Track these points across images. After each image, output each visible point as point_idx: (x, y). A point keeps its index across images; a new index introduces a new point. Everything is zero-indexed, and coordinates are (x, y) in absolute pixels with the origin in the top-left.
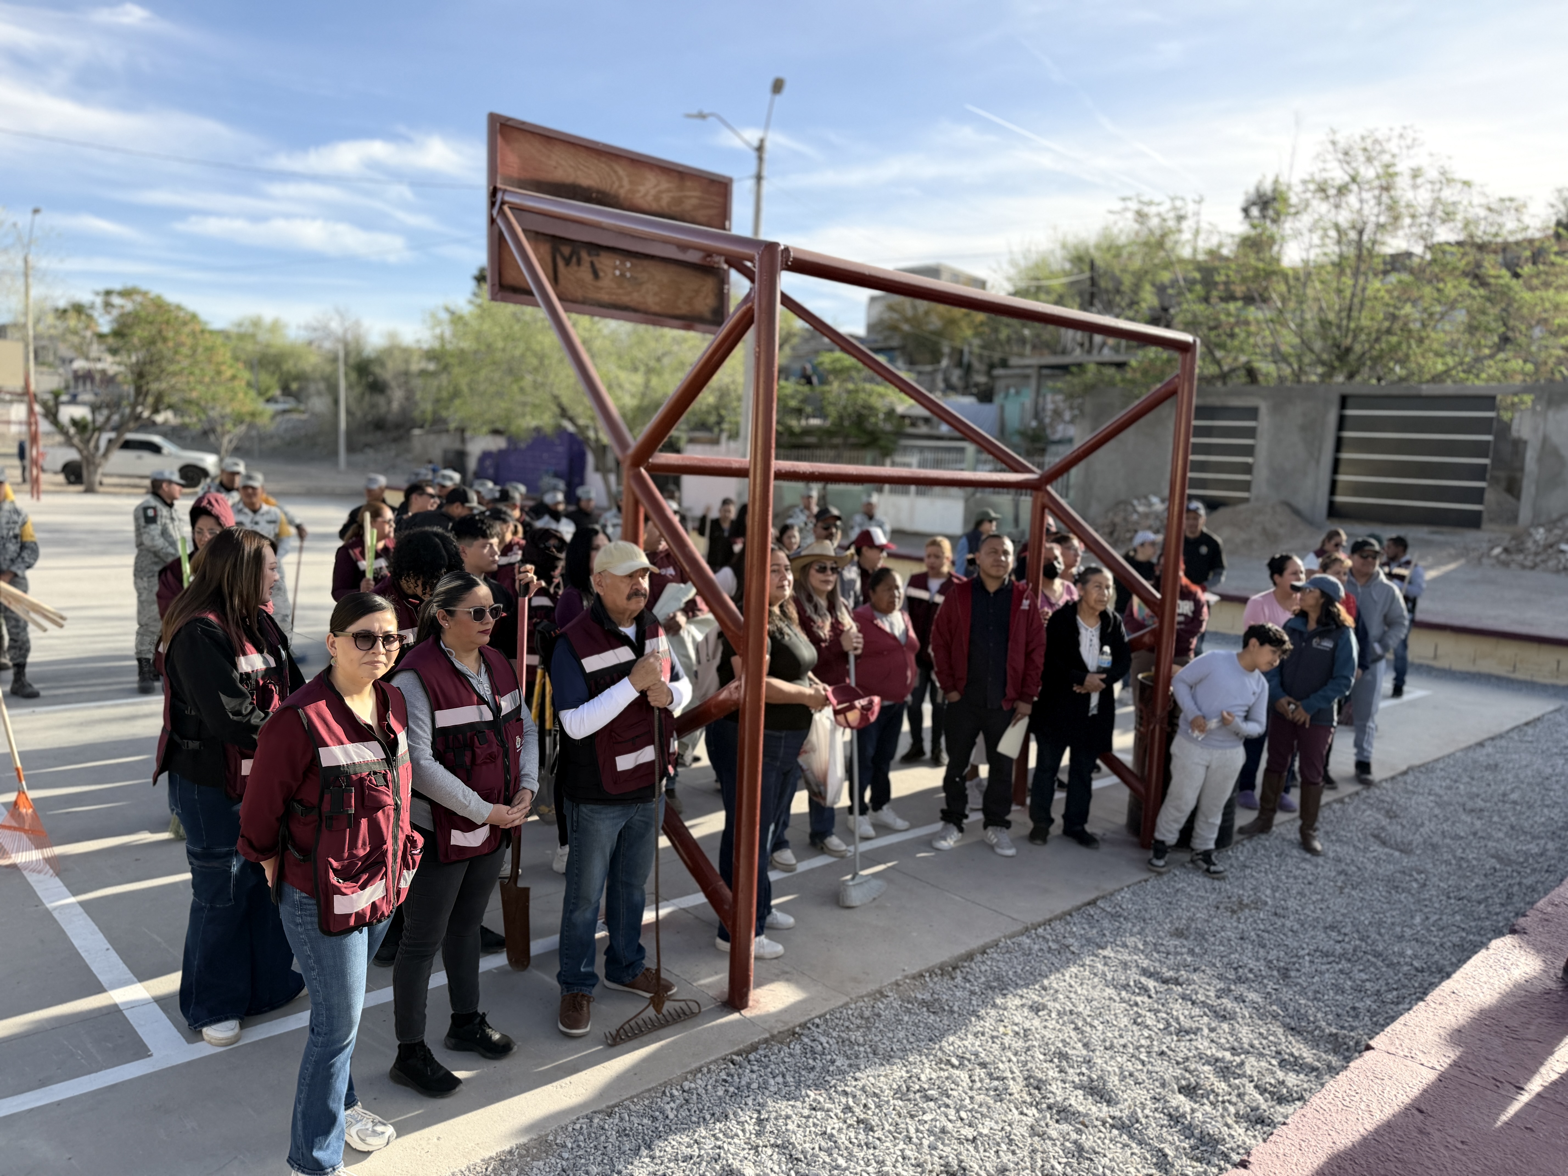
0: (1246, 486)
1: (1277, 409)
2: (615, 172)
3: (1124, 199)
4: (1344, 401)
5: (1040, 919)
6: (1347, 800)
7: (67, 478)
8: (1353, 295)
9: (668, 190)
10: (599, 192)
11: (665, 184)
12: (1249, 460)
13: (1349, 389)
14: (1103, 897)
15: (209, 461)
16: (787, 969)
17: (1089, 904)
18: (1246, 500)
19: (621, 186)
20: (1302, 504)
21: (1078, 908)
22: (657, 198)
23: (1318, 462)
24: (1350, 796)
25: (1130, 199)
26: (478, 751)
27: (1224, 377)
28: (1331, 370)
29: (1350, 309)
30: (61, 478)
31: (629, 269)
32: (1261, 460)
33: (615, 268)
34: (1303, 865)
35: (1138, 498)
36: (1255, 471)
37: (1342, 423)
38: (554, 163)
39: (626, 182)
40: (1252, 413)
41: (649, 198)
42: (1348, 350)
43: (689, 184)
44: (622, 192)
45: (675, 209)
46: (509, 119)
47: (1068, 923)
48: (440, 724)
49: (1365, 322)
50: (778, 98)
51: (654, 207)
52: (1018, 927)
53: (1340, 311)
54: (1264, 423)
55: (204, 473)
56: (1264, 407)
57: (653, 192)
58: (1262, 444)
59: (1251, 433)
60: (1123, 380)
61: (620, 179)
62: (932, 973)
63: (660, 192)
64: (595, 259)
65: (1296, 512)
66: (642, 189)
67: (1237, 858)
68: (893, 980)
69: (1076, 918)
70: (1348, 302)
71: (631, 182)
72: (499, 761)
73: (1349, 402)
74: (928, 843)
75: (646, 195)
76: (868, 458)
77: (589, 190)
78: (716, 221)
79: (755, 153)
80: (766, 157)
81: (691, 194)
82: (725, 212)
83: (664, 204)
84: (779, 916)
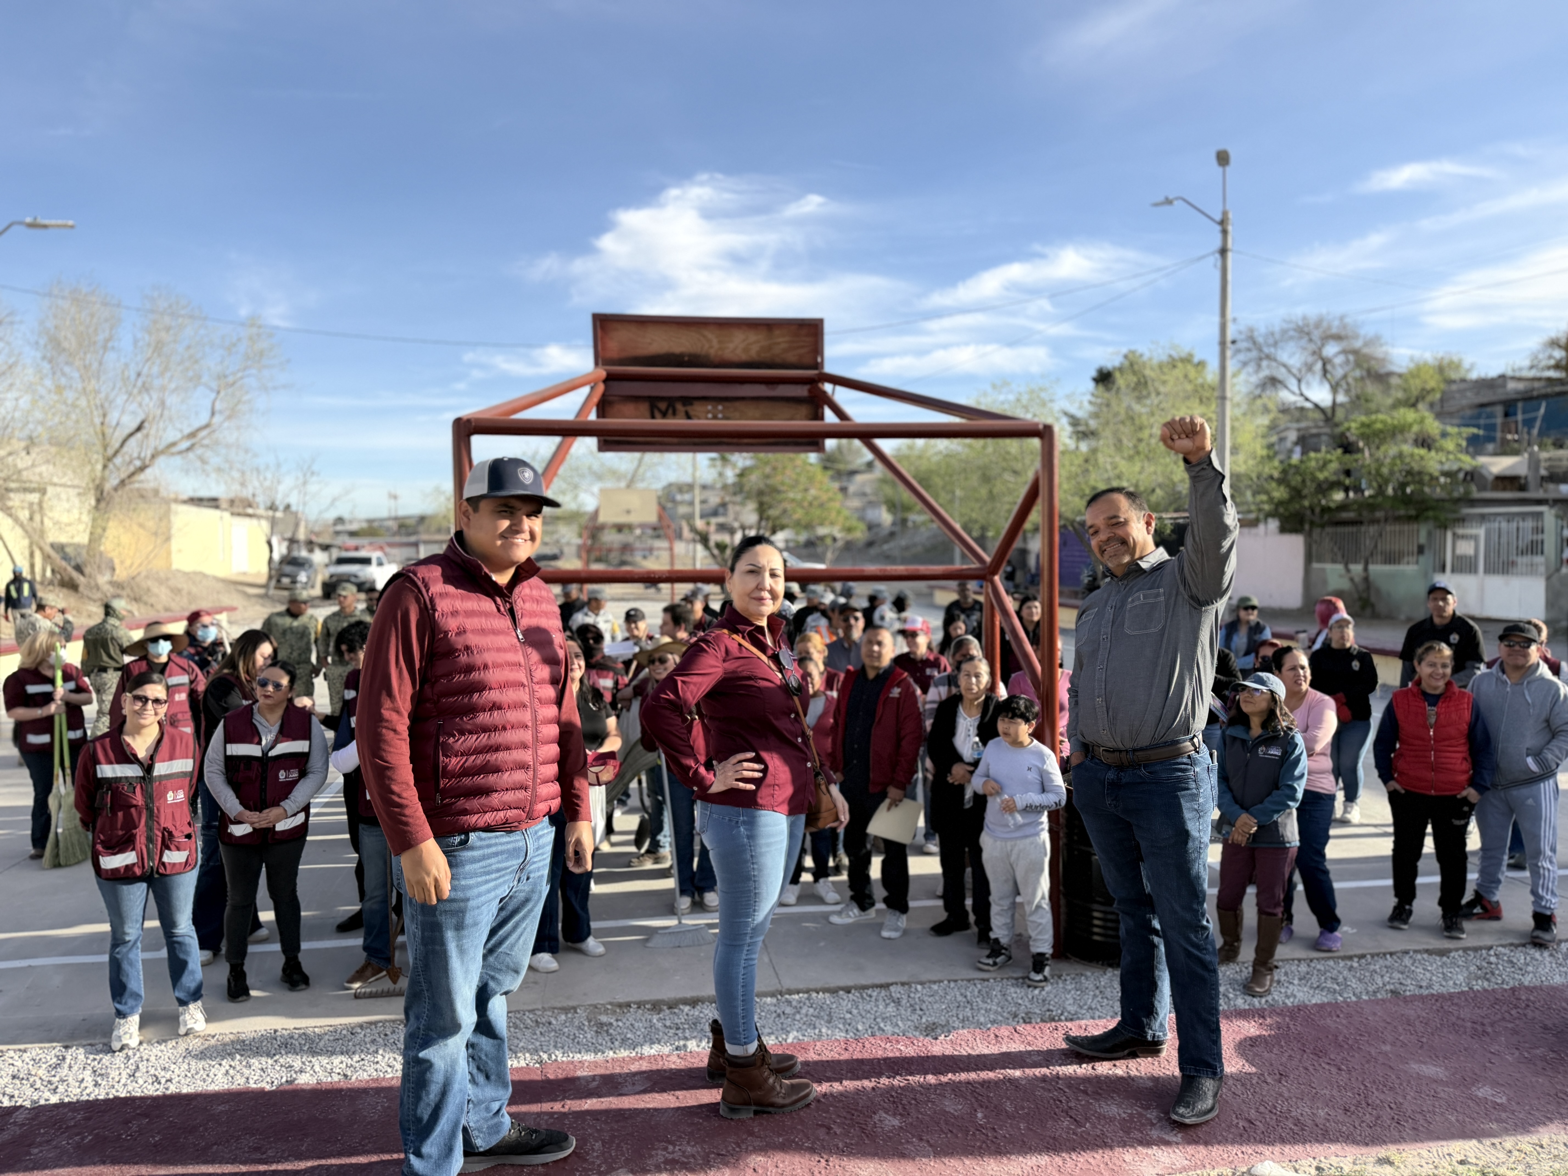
2: (704, 336)
9: (758, 341)
10: (690, 355)
11: (752, 337)
19: (711, 347)
22: (746, 350)
26: (241, 774)
31: (721, 412)
33: (709, 412)
38: (646, 340)
39: (715, 342)
41: (739, 351)
43: (777, 332)
44: (712, 352)
45: (766, 356)
46: (608, 315)
48: (228, 753)
50: (1228, 169)
51: (744, 357)
52: (771, 989)
57: (742, 346)
61: (709, 341)
62: (641, 1005)
63: (748, 344)
64: (689, 408)
66: (731, 346)
71: (720, 342)
75: (735, 349)
76: (1422, 532)
77: (682, 355)
78: (807, 360)
79: (1218, 228)
80: (1230, 228)
81: (780, 340)
82: (817, 347)
83: (753, 353)
84: (592, 943)
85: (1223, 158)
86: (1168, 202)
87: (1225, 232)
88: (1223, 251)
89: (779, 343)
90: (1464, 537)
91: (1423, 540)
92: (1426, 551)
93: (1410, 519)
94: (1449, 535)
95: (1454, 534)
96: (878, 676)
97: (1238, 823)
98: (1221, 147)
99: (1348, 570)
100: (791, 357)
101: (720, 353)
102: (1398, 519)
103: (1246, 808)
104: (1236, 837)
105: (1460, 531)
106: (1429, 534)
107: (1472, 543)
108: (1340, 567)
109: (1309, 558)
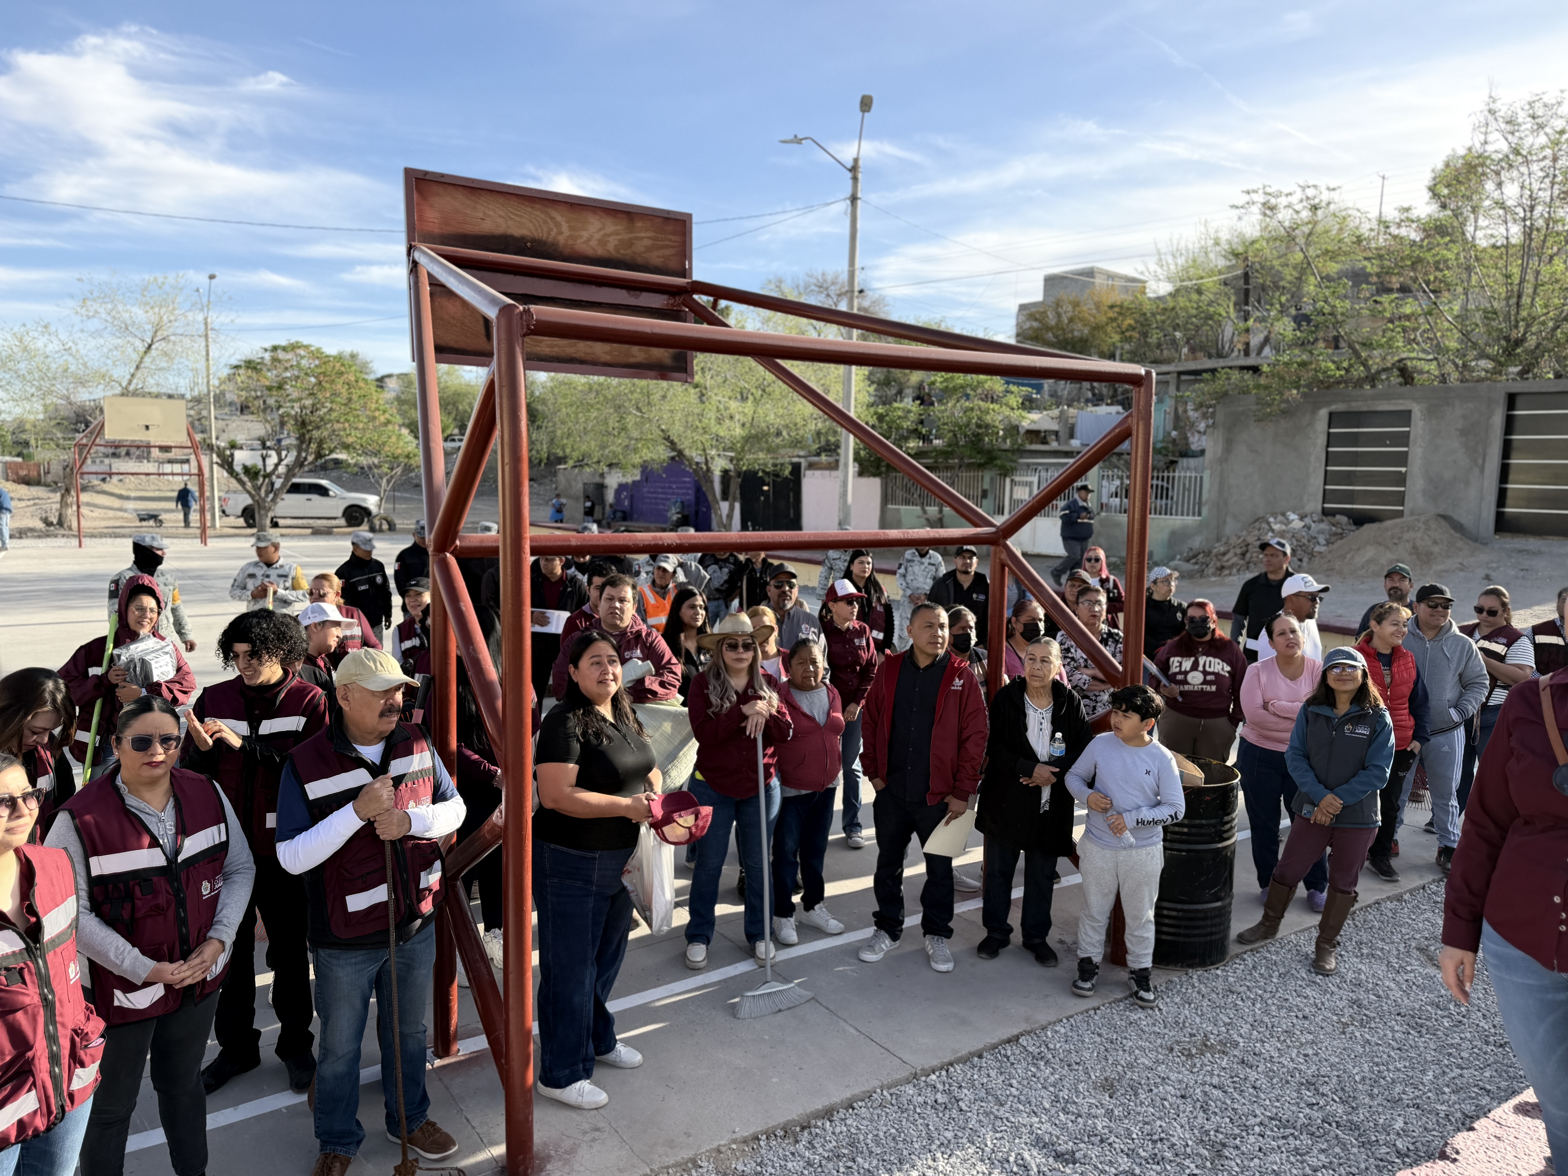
0: (1400, 499)
1: (1432, 412)
2: (552, 218)
3: (1248, 193)
4: (1512, 400)
5: (935, 1063)
6: (1406, 897)
7: (246, 521)
8: (1522, 281)
9: (616, 233)
10: (533, 241)
11: (611, 226)
12: (1403, 470)
13: (1518, 387)
14: (1029, 1033)
15: (371, 501)
16: (601, 1125)
17: (1009, 1041)
18: (1400, 514)
19: (560, 233)
20: (1464, 517)
21: (994, 1047)
22: (602, 242)
23: (1482, 470)
24: (1411, 892)
25: (1255, 191)
26: (139, 903)
27: (1372, 379)
28: (1500, 366)
29: (1519, 297)
30: (241, 522)
32: (1415, 470)
34: (1308, 991)
35: (1274, 515)
36: (1409, 482)
37: (1510, 425)
38: (481, 215)
39: (565, 227)
40: (1405, 417)
41: (593, 243)
42: (1519, 342)
43: (639, 224)
44: (561, 239)
45: (625, 253)
46: (426, 173)
47: (973, 1067)
48: (95, 872)
49: (1539, 310)
50: (867, 116)
51: (600, 252)
52: (904, 1073)
53: (1508, 298)
54: (1418, 428)
55: (366, 512)
56: (1417, 410)
57: (597, 236)
58: (1416, 452)
59: (1403, 439)
60: (1258, 386)
61: (558, 225)
62: (770, 1134)
63: (605, 235)
65: (1458, 527)
66: (585, 234)
67: (1226, 979)
68: (715, 1145)
69: (988, 1059)
70: (1516, 288)
71: (571, 228)
72: (171, 913)
73: (1519, 401)
74: (853, 952)
75: (589, 240)
76: (987, 478)
77: (522, 239)
78: (674, 264)
79: (849, 175)
80: (860, 176)
81: (643, 235)
82: (684, 251)
83: (611, 248)
84: (624, 1052)
85: (866, 104)
86: (798, 141)
87: (855, 179)
88: (854, 199)
89: (641, 239)
90: (1021, 484)
91: (986, 486)
92: (989, 495)
93: (981, 466)
94: (1008, 481)
95: (1012, 481)
96: (932, 665)
97: (1323, 803)
98: (867, 93)
99: (925, 512)
100: (655, 258)
101: (570, 242)
102: (970, 466)
103: (1330, 788)
104: (1319, 818)
105: (1017, 479)
106: (992, 479)
107: (1027, 489)
108: (918, 509)
109: (886, 498)
